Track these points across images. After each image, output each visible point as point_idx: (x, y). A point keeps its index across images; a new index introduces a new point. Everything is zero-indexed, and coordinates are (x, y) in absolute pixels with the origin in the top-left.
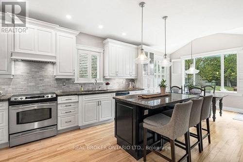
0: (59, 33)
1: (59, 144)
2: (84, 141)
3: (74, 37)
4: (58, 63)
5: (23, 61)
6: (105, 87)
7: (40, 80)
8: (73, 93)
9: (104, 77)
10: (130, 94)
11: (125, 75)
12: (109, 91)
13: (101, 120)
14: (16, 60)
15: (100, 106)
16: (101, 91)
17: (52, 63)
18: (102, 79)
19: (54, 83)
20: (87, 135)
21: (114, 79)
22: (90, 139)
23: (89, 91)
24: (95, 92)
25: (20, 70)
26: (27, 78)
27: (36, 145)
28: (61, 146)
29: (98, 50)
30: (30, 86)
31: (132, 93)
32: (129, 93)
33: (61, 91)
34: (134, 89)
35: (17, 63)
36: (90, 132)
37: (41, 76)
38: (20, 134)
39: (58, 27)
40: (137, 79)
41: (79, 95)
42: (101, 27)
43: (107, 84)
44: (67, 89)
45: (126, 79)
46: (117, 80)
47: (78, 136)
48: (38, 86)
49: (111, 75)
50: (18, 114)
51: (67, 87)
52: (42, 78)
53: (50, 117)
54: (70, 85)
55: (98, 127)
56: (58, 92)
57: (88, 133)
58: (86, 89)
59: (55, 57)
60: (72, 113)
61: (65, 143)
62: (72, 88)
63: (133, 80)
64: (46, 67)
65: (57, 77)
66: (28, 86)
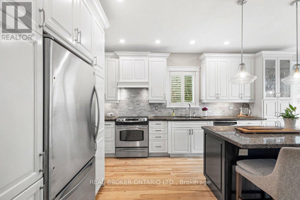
0: (151, 59)
1: (148, 165)
2: (171, 169)
3: (165, 60)
4: (150, 89)
5: (125, 88)
6: (201, 114)
7: (137, 104)
8: (163, 118)
9: (200, 101)
10: (238, 125)
11: (231, 98)
12: (206, 118)
13: (194, 152)
14: (121, 88)
15: (192, 136)
16: (195, 117)
17: (146, 88)
18: (198, 103)
19: (148, 107)
20: (175, 165)
21: (215, 103)
22: (177, 170)
23: (181, 117)
24: (188, 119)
25: (123, 96)
26: (128, 103)
27: (133, 161)
28: (149, 168)
29: (193, 69)
30: (130, 110)
31: (241, 123)
32: (236, 123)
33: (154, 115)
34: (248, 117)
35: (122, 90)
36: (179, 162)
37: (138, 101)
38: (122, 149)
39: (150, 54)
40: (253, 103)
41: (168, 120)
42: (192, 42)
43: (205, 109)
44: (159, 114)
45: (235, 104)
46: (219, 105)
47: (166, 163)
48: (136, 109)
49: (208, 98)
50: (121, 132)
51: (159, 111)
52: (138, 103)
53: (143, 139)
54: (163, 110)
55: (189, 159)
56: (151, 116)
57: (177, 163)
58: (178, 115)
59: (148, 83)
60: (162, 138)
61: (154, 166)
62: (164, 113)
63: (246, 105)
64: (141, 93)
65: (150, 102)
66: (129, 110)
